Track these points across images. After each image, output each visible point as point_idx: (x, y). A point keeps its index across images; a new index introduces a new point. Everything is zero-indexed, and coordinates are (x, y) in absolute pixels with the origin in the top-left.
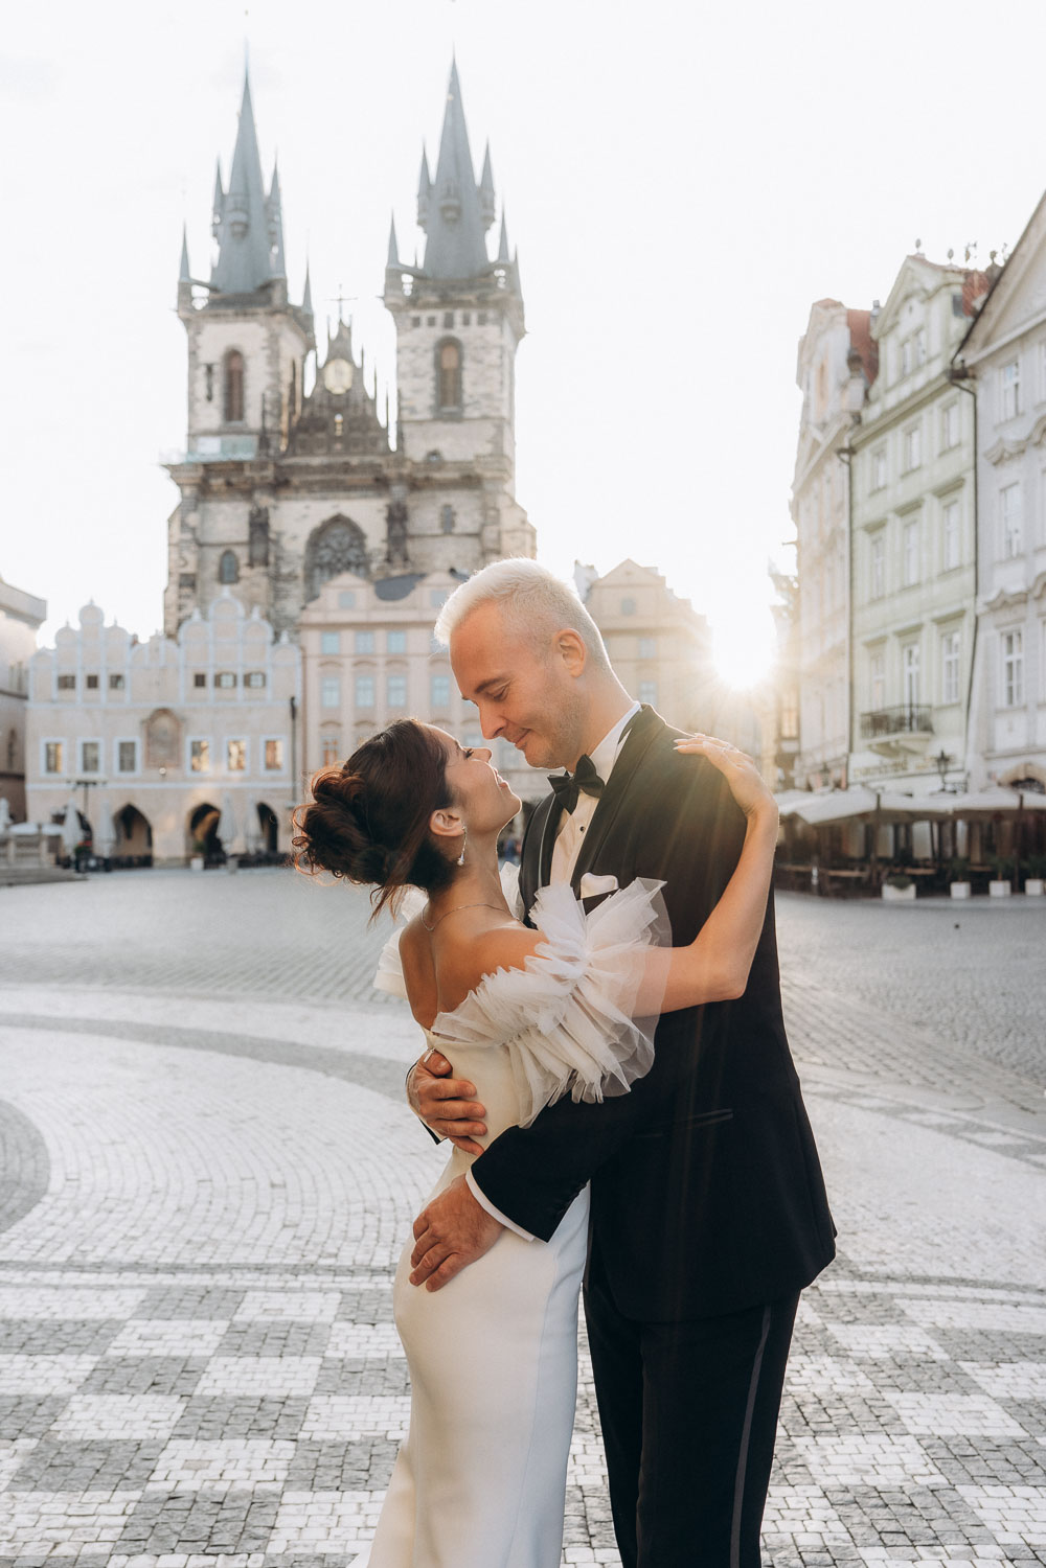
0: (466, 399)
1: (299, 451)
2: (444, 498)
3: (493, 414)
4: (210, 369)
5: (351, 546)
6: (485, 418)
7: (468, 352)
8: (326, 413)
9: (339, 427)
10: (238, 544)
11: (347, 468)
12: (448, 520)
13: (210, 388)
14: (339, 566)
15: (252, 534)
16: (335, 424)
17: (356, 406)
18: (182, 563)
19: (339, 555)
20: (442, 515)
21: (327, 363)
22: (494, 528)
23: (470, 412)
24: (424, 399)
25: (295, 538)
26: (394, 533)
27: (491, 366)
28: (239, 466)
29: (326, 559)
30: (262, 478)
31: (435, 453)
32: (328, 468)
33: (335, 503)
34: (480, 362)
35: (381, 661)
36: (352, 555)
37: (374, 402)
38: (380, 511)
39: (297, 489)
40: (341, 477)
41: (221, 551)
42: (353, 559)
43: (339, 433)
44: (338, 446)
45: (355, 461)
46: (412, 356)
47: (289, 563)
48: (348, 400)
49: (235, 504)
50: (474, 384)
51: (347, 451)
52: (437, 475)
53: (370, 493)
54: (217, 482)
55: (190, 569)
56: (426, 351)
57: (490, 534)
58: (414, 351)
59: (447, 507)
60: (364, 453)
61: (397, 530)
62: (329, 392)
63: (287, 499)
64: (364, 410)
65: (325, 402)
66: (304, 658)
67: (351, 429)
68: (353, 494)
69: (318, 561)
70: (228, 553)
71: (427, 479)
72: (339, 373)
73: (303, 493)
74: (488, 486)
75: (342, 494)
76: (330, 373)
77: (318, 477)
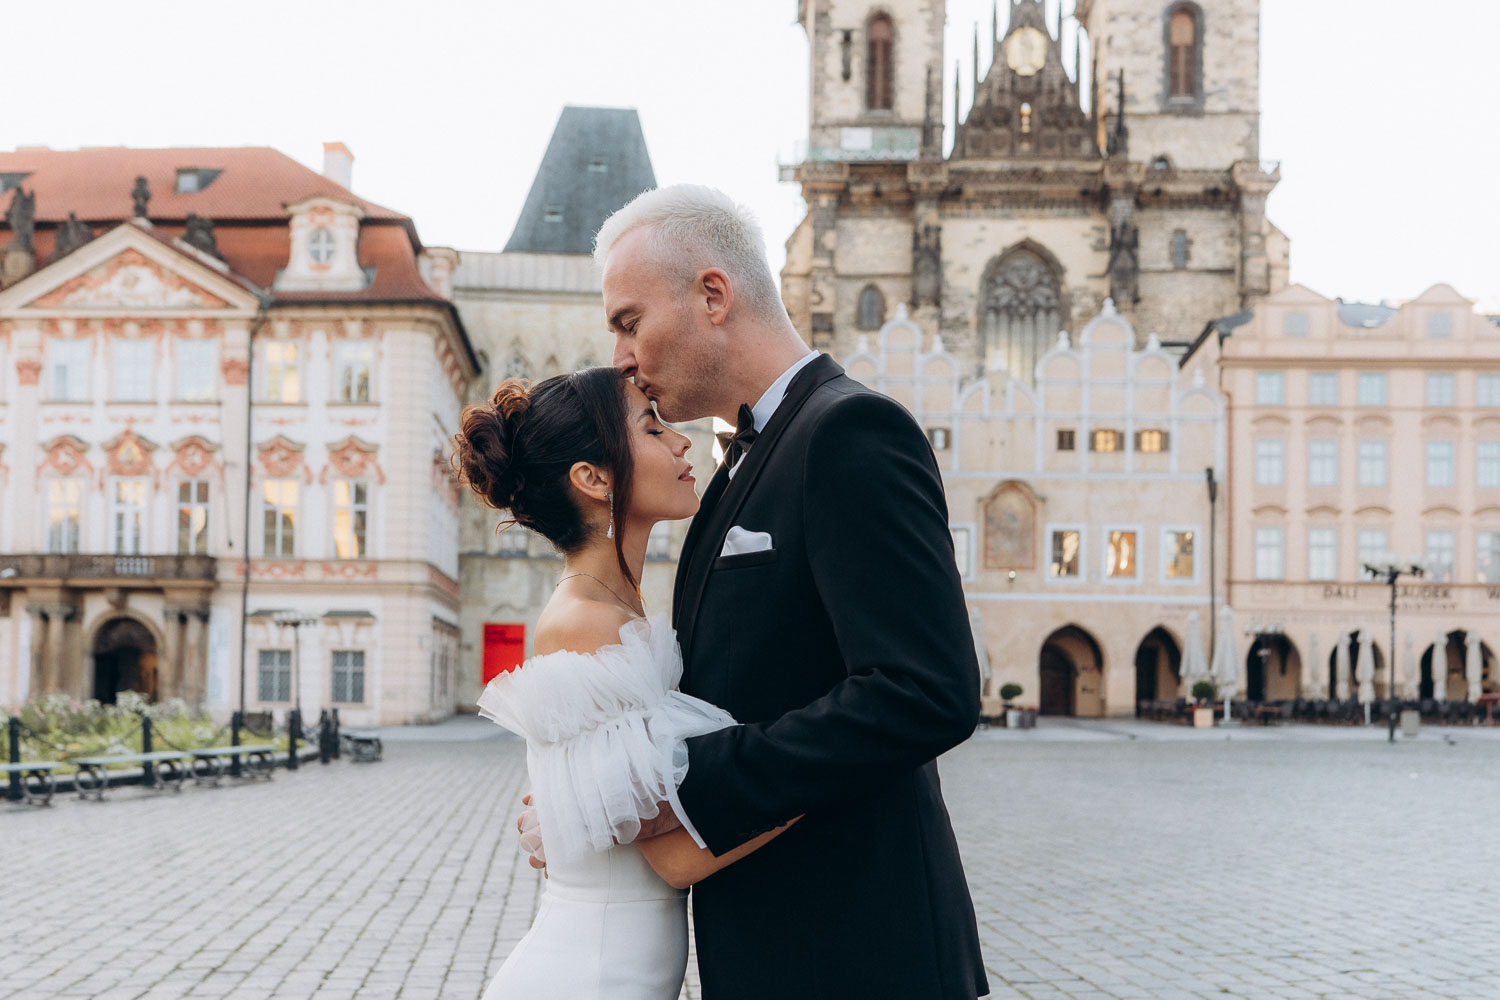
0: (1208, 86)
1: (969, 151)
2: (1175, 220)
3: (1245, 107)
4: (847, 38)
5: (1040, 283)
6: (1234, 112)
7: (1211, 22)
8: (1008, 101)
9: (1025, 121)
10: (884, 276)
11: (1037, 176)
12: (1181, 250)
13: (846, 63)
14: (1022, 310)
15: (916, 262)
16: (1021, 116)
17: (1051, 91)
18: (815, 298)
19: (1022, 295)
20: (1171, 243)
21: (1010, 33)
22: (1262, 261)
23: (1211, 104)
24: (1147, 83)
25: (965, 269)
26: (1119, 263)
27: (1242, 42)
28: (900, 168)
29: (1004, 301)
30: (932, 184)
31: (1163, 159)
32: (1015, 174)
33: (1020, 223)
34: (1227, 35)
35: (1348, 417)
36: (1041, 295)
37: (1075, 88)
38: (1085, 236)
39: (969, 203)
40: (1034, 187)
41: (860, 285)
42: (1041, 301)
43: (1026, 129)
44: (1025, 147)
45: (1049, 166)
46: (1132, 25)
47: (955, 305)
48: (1039, 83)
49: (881, 222)
50: (1220, 65)
51: (1036, 153)
52: (1171, 188)
53: (1072, 211)
54: (862, 191)
55: (825, 308)
56: (1152, 19)
57: (1255, 268)
58: (1135, 18)
59: (1180, 232)
60: (1063, 157)
61: (1124, 260)
62: (1013, 72)
63: (953, 216)
64: (1063, 98)
65: (1007, 85)
66: (1230, 409)
67: (1046, 124)
68: (1047, 211)
69: (992, 302)
70: (871, 288)
71: (1158, 193)
72: (1028, 47)
73: (977, 208)
74: (1248, 203)
75: (1032, 211)
76: (1015, 48)
77: (1003, 187)
